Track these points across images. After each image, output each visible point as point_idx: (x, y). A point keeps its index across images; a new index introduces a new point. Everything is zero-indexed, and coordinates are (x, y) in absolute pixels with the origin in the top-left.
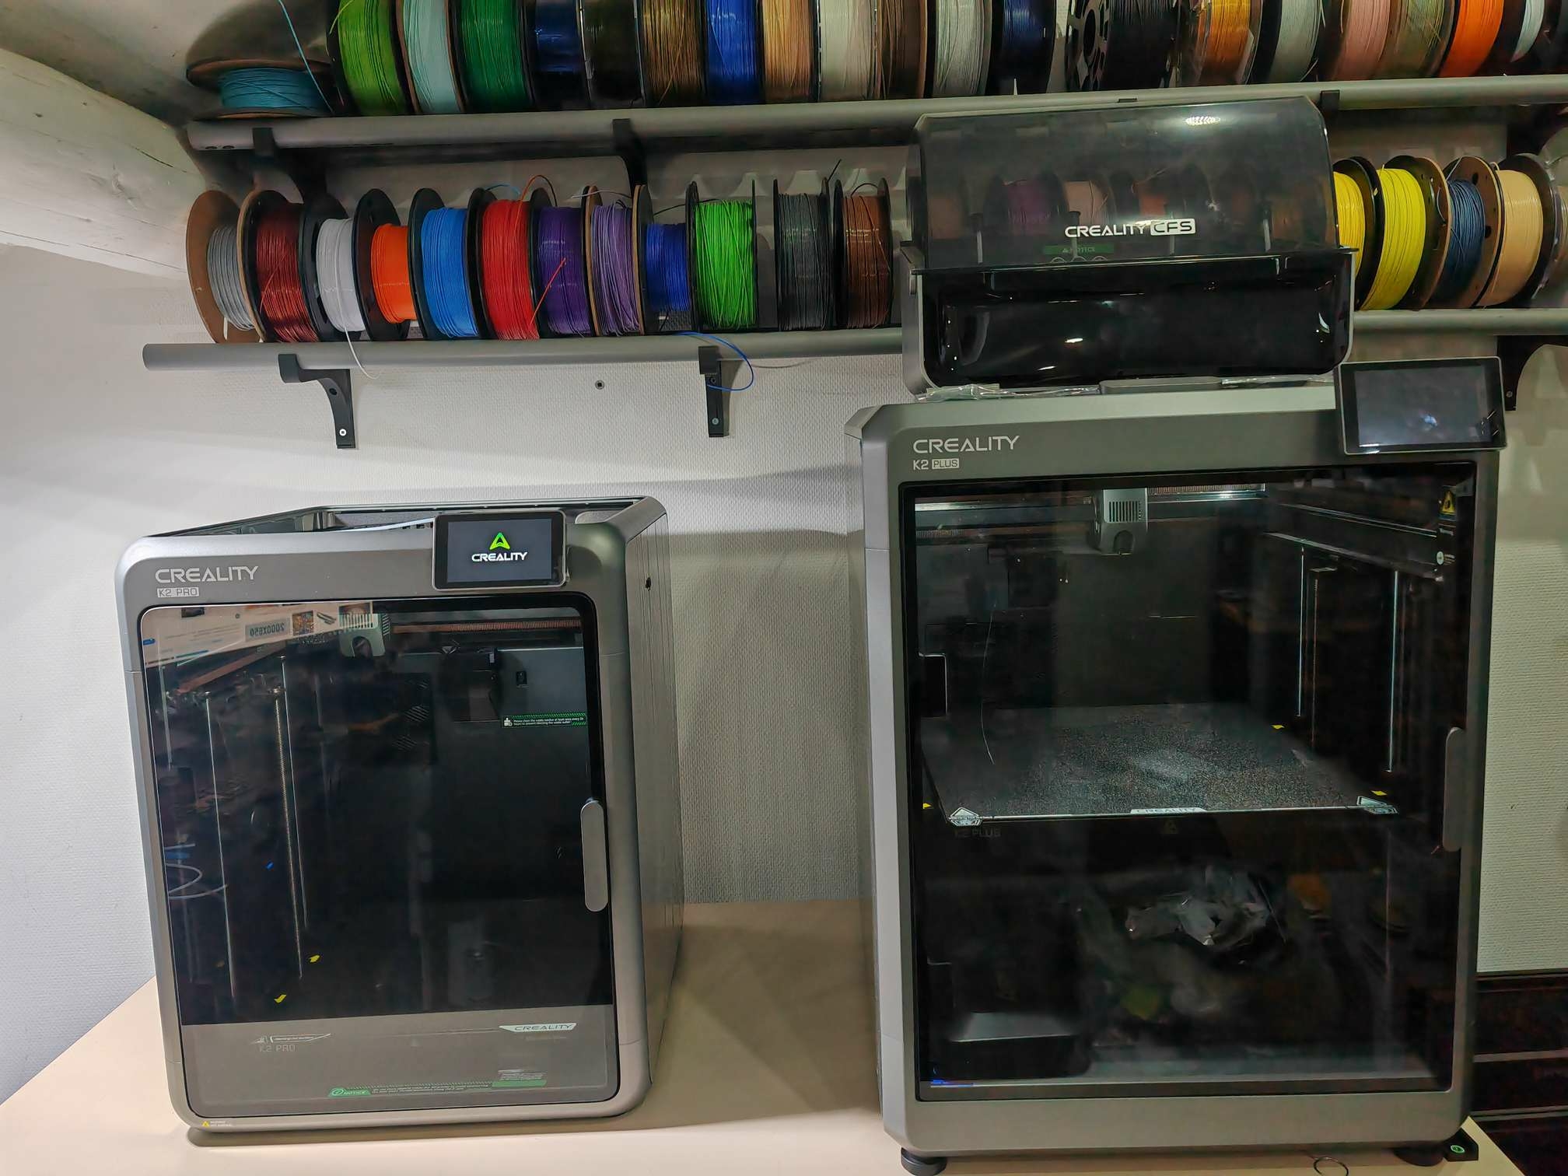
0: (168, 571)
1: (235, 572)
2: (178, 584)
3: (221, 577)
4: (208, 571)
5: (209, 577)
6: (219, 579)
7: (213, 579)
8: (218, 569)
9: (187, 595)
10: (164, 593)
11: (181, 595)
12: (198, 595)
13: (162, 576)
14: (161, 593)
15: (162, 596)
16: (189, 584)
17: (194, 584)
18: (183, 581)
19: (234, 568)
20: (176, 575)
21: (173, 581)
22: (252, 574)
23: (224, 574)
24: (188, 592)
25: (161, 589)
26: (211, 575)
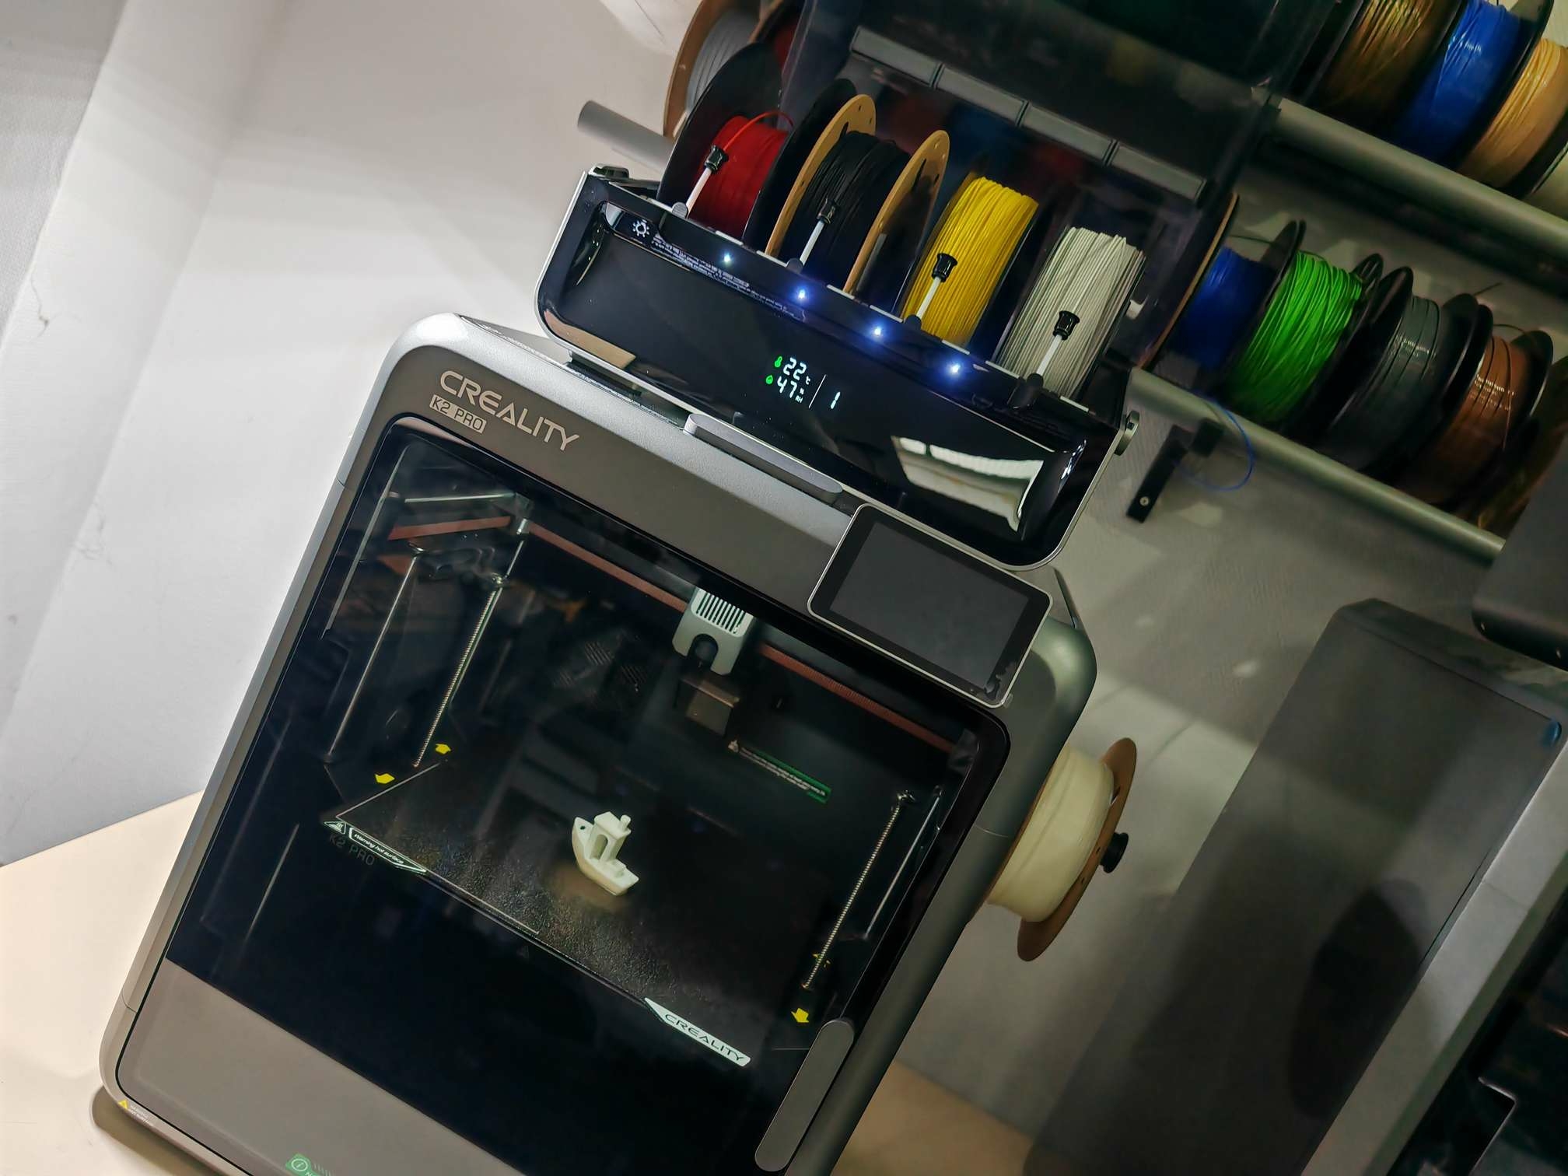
0: (461, 378)
1: (545, 428)
2: (463, 402)
3: (523, 424)
4: (511, 407)
5: (508, 414)
6: (520, 425)
7: (512, 421)
8: (525, 411)
10: (440, 405)
11: (460, 419)
12: (481, 431)
13: (450, 381)
14: (435, 402)
15: (435, 408)
16: (476, 410)
17: (482, 414)
18: (472, 402)
19: (547, 422)
20: (467, 389)
21: (460, 395)
22: (566, 441)
23: (530, 422)
24: (470, 421)
25: (439, 398)
26: (512, 414)
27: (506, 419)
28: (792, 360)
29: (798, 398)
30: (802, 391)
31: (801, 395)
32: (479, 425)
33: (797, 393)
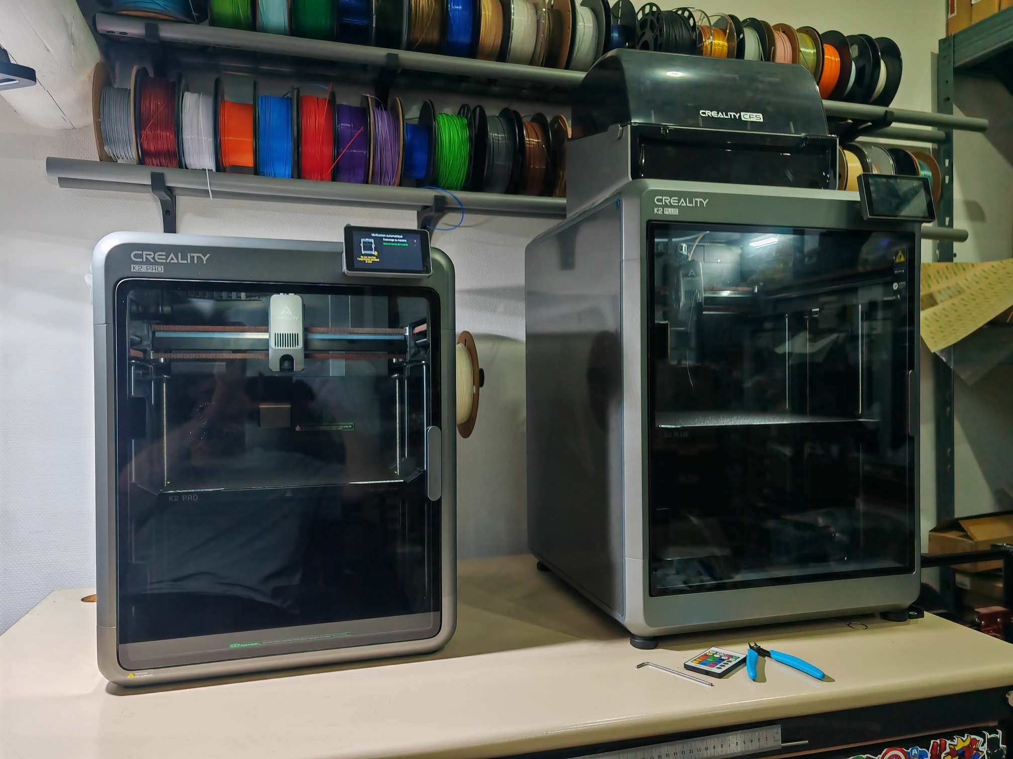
0: (141, 252)
4: (172, 255)
5: (172, 259)
6: (180, 261)
7: (175, 261)
8: (180, 254)
9: (154, 271)
10: (137, 268)
11: (150, 271)
12: (163, 271)
13: (136, 256)
14: (133, 268)
15: (135, 271)
17: (160, 264)
18: (152, 260)
19: (192, 255)
20: (147, 256)
21: (144, 260)
22: (205, 259)
23: (184, 258)
24: (156, 269)
25: (134, 266)
26: (174, 258)
27: (172, 261)
32: (160, 269)
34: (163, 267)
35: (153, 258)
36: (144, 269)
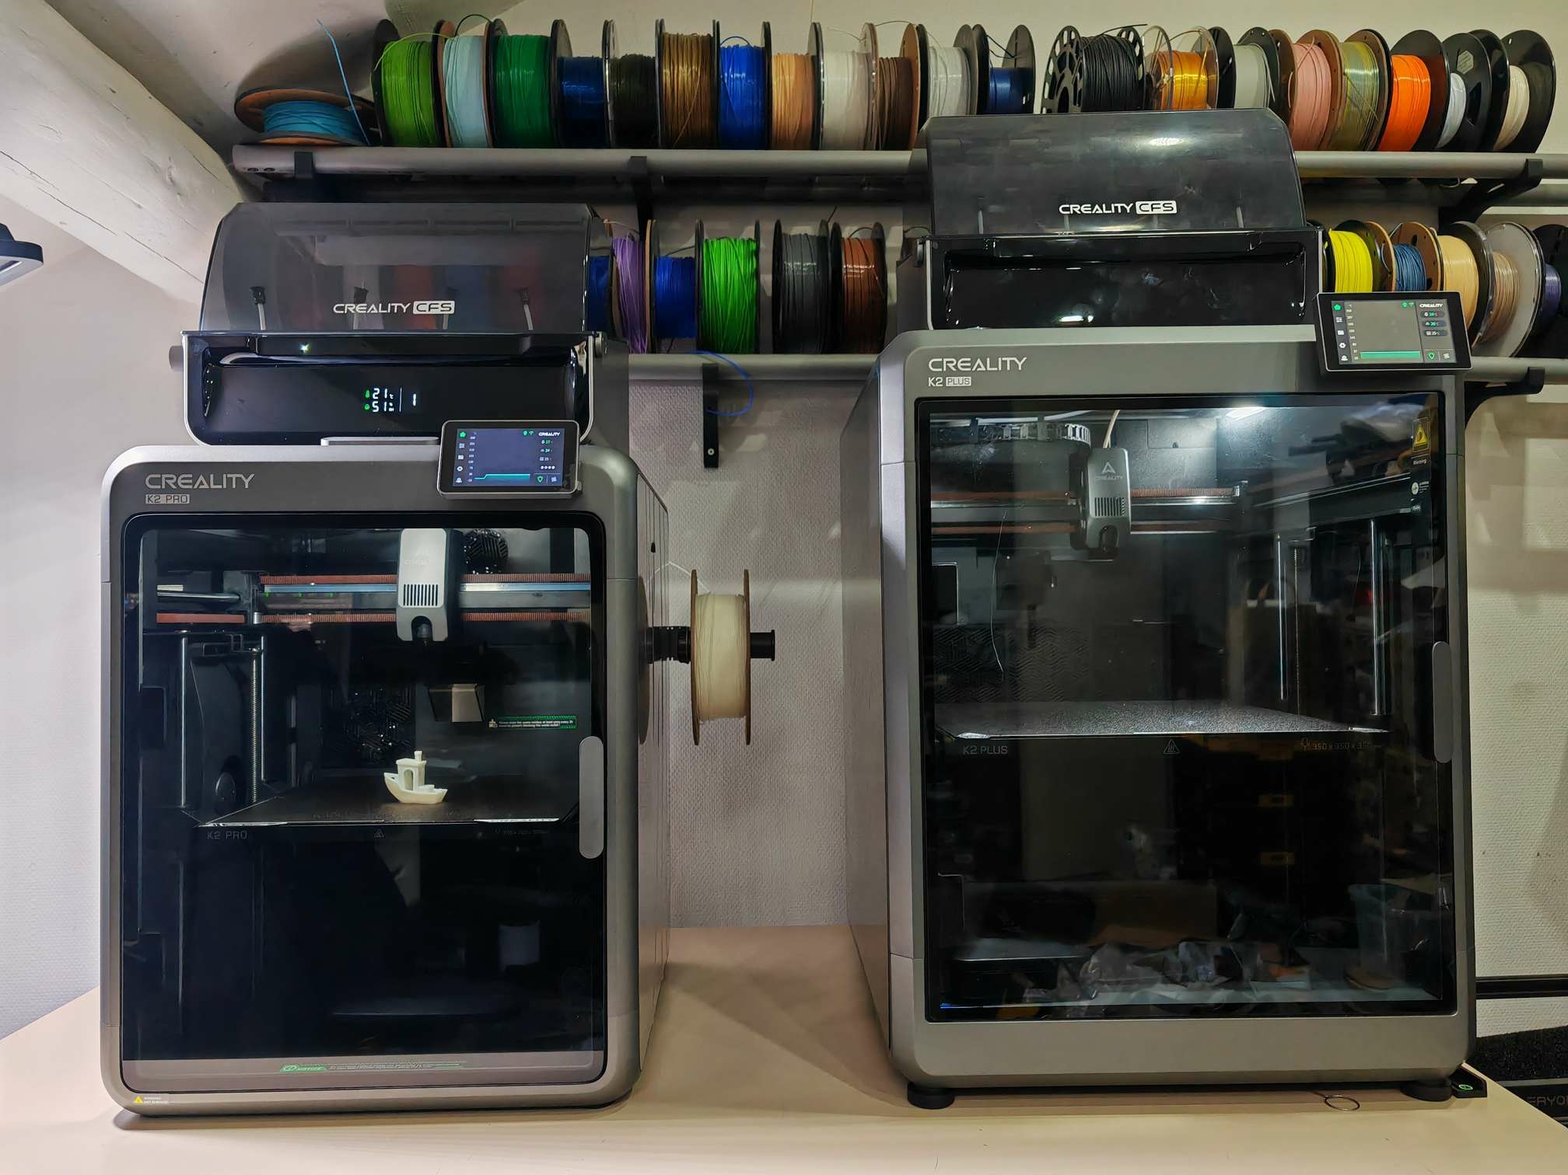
0: (159, 476)
1: (229, 480)
2: (168, 490)
3: (214, 484)
4: (201, 478)
5: (201, 483)
6: (212, 486)
7: (206, 486)
8: (212, 476)
9: (176, 502)
10: (153, 499)
11: (171, 502)
12: (188, 502)
13: (152, 481)
14: (149, 499)
15: (150, 502)
16: (180, 491)
17: (185, 491)
18: (174, 487)
19: (229, 476)
20: (167, 481)
21: (164, 487)
22: (247, 482)
23: (218, 481)
24: (178, 499)
25: (149, 496)
26: (204, 482)
27: (201, 487)
28: (375, 389)
29: (391, 410)
30: (391, 404)
31: (391, 407)
32: (185, 499)
33: (388, 406)
34: (188, 495)
35: (176, 483)
36: (163, 499)
